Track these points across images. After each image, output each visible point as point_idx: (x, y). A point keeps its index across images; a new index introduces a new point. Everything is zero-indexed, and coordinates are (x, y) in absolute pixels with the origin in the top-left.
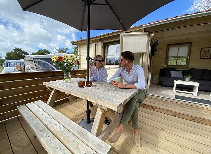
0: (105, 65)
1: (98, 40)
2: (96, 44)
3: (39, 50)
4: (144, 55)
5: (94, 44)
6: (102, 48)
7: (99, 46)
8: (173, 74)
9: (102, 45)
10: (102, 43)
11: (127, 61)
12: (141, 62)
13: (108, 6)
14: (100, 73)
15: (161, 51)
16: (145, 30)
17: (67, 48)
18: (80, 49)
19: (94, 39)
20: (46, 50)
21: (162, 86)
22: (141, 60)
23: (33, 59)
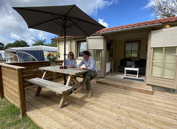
0: (78, 57)
1: (73, 38)
2: (71, 42)
3: (16, 41)
4: (102, 51)
5: (70, 42)
6: (76, 45)
7: (73, 43)
8: (128, 63)
9: (75, 43)
10: (75, 41)
11: (86, 56)
12: (101, 55)
13: (76, 26)
14: (72, 62)
15: (121, 46)
16: (102, 35)
17: (45, 40)
18: (58, 44)
19: (70, 38)
20: (23, 41)
21: (121, 72)
22: (101, 54)
23: (17, 51)
